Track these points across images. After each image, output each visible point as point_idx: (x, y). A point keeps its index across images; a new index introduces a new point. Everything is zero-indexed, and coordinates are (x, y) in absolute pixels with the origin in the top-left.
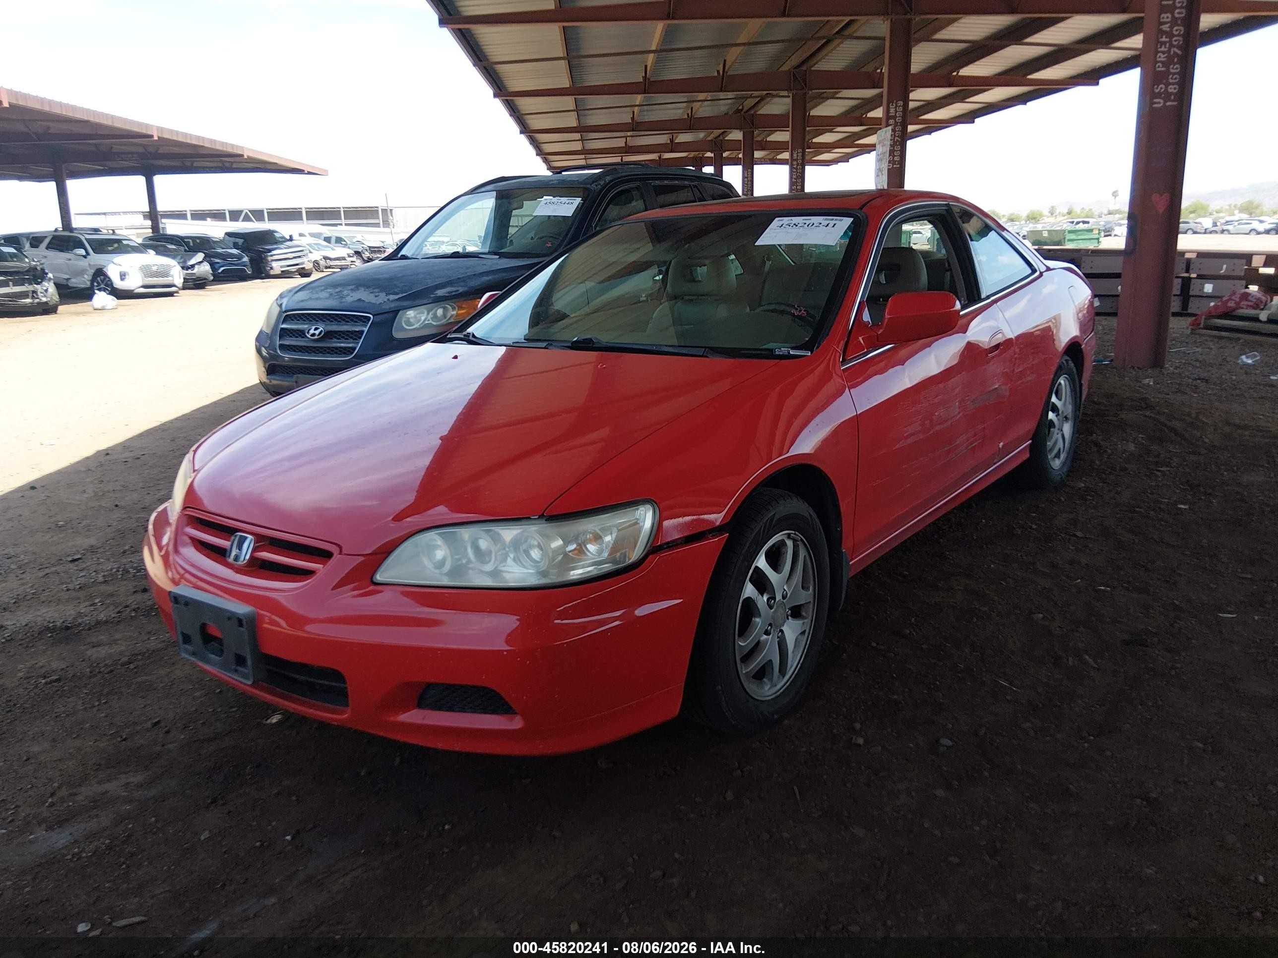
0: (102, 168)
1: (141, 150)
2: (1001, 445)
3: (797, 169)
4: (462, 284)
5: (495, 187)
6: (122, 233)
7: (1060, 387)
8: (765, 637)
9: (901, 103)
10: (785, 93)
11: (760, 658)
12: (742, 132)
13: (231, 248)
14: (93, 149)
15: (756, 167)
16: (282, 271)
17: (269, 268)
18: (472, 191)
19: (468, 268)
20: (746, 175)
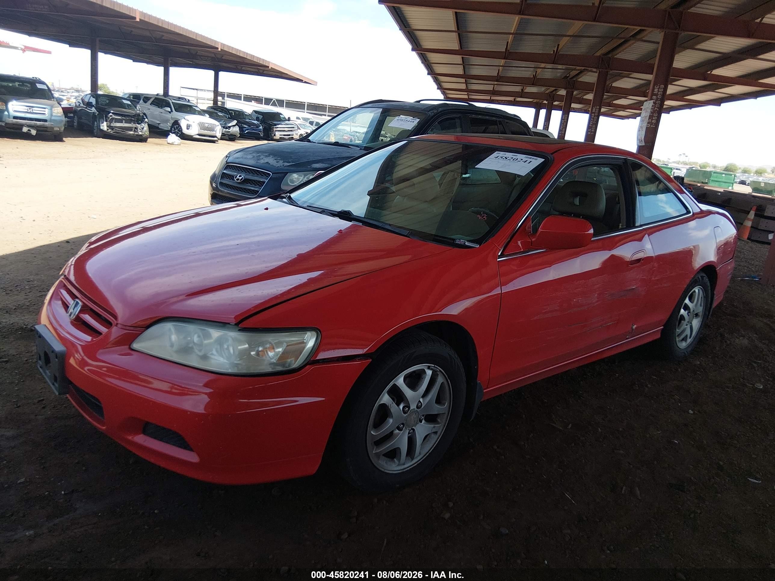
0: (192, 63)
1: (213, 55)
2: (634, 327)
3: (593, 118)
4: (329, 162)
5: (373, 105)
6: (193, 101)
7: (694, 294)
8: (397, 431)
9: (663, 86)
10: (595, 70)
11: (388, 446)
12: (566, 91)
13: (255, 120)
14: (187, 51)
15: (571, 113)
16: (280, 138)
17: (273, 135)
18: (359, 106)
19: (338, 153)
20: (564, 118)
